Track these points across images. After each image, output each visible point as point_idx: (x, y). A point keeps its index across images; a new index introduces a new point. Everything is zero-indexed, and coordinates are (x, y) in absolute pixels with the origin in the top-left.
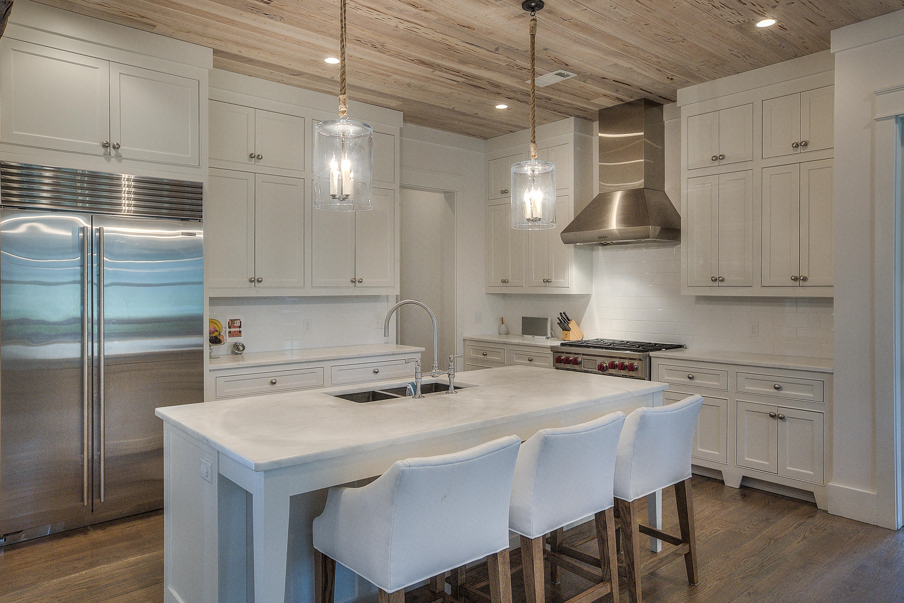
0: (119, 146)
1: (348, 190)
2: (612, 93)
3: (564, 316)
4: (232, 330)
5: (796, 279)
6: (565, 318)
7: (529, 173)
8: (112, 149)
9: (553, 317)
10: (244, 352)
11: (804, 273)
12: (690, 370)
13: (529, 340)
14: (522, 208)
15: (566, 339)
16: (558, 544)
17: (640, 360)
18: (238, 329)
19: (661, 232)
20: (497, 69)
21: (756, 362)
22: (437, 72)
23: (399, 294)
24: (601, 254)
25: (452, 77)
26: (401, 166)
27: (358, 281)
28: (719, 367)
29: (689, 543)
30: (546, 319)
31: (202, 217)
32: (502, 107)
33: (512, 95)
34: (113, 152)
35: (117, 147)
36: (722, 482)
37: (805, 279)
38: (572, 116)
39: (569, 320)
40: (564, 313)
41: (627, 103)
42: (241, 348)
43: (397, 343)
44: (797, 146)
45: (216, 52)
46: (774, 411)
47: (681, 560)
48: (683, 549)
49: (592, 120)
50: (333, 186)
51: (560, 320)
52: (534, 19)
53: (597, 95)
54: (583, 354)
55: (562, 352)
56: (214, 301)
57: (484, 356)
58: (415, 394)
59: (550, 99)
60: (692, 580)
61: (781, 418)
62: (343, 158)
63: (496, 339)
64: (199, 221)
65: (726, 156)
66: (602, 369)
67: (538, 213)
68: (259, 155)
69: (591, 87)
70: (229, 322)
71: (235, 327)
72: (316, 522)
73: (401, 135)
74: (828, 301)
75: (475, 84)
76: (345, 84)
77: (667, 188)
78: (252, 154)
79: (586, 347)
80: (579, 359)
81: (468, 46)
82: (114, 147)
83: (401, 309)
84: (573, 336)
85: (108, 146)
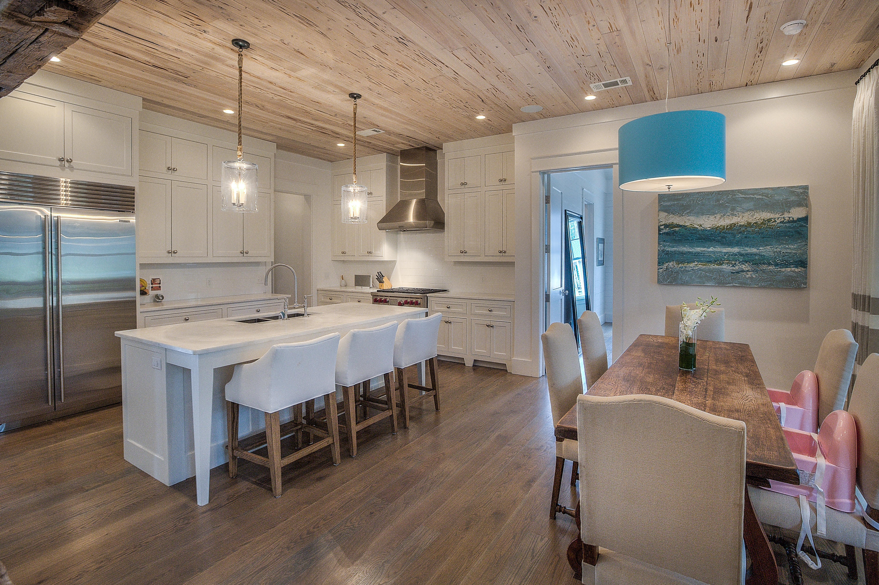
0: (72, 161)
1: (243, 200)
2: (407, 142)
3: (380, 274)
4: (153, 286)
5: (501, 252)
6: (381, 275)
7: (352, 191)
8: (66, 162)
9: (374, 275)
10: (163, 300)
11: (505, 249)
12: (447, 303)
13: (359, 289)
14: (348, 212)
15: (381, 288)
16: (367, 396)
17: (422, 298)
18: (158, 285)
19: (434, 224)
20: (336, 125)
21: (480, 297)
22: (298, 124)
23: (273, 261)
24: (402, 236)
25: (309, 127)
26: (275, 178)
27: (246, 253)
28: (464, 301)
29: (436, 389)
30: (370, 276)
31: (134, 210)
32: (341, 145)
33: (347, 139)
34: (67, 164)
35: (70, 161)
36: (464, 364)
37: (505, 252)
38: (385, 152)
39: (383, 277)
40: (380, 272)
41: (416, 148)
42: (161, 298)
43: (272, 293)
44: (501, 181)
45: (144, 99)
46: (489, 323)
47: (432, 398)
48: (433, 393)
49: (398, 156)
50: (234, 198)
51: (378, 277)
52: (356, 104)
53: (398, 143)
54: (390, 297)
55: (378, 296)
56: (143, 266)
57: (330, 300)
58: (284, 318)
59: (370, 143)
60: (437, 409)
61: (491, 327)
62: (239, 181)
63: (338, 289)
64: (132, 213)
65: (468, 183)
66: (400, 304)
67: (357, 214)
68: (174, 168)
69: (393, 138)
70: (151, 281)
71: (156, 284)
72: (227, 386)
73: (275, 157)
74: (512, 264)
75: (323, 131)
76: (241, 139)
77: (439, 199)
78: (169, 167)
79: (392, 292)
80: (388, 300)
81: (317, 111)
82: (68, 161)
83: (275, 270)
84: (386, 286)
85: (63, 161)
